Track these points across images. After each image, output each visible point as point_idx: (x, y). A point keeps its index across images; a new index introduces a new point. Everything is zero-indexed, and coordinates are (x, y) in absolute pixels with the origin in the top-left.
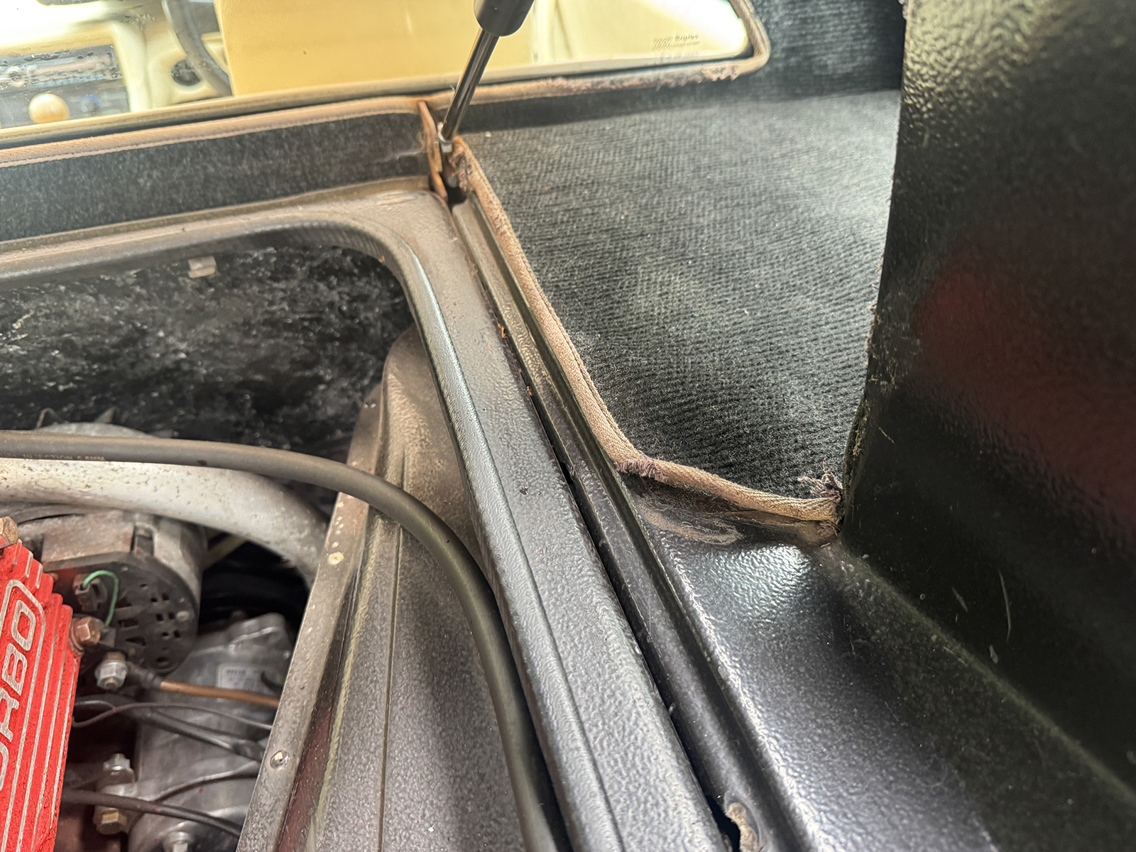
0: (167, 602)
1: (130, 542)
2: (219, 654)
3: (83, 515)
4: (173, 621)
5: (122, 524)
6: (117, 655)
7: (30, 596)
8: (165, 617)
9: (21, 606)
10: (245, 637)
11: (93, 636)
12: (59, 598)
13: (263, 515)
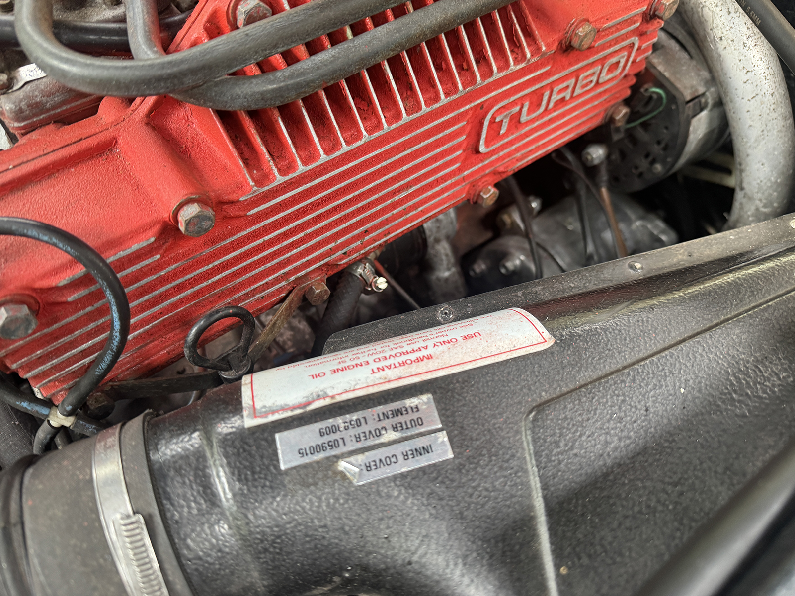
0: (662, 152)
1: (693, 96)
2: (630, 218)
3: (691, 57)
4: (650, 165)
5: (702, 84)
6: (607, 150)
7: (631, 59)
8: (650, 159)
9: (623, 57)
10: (649, 226)
11: (619, 120)
12: (633, 81)
13: (766, 169)
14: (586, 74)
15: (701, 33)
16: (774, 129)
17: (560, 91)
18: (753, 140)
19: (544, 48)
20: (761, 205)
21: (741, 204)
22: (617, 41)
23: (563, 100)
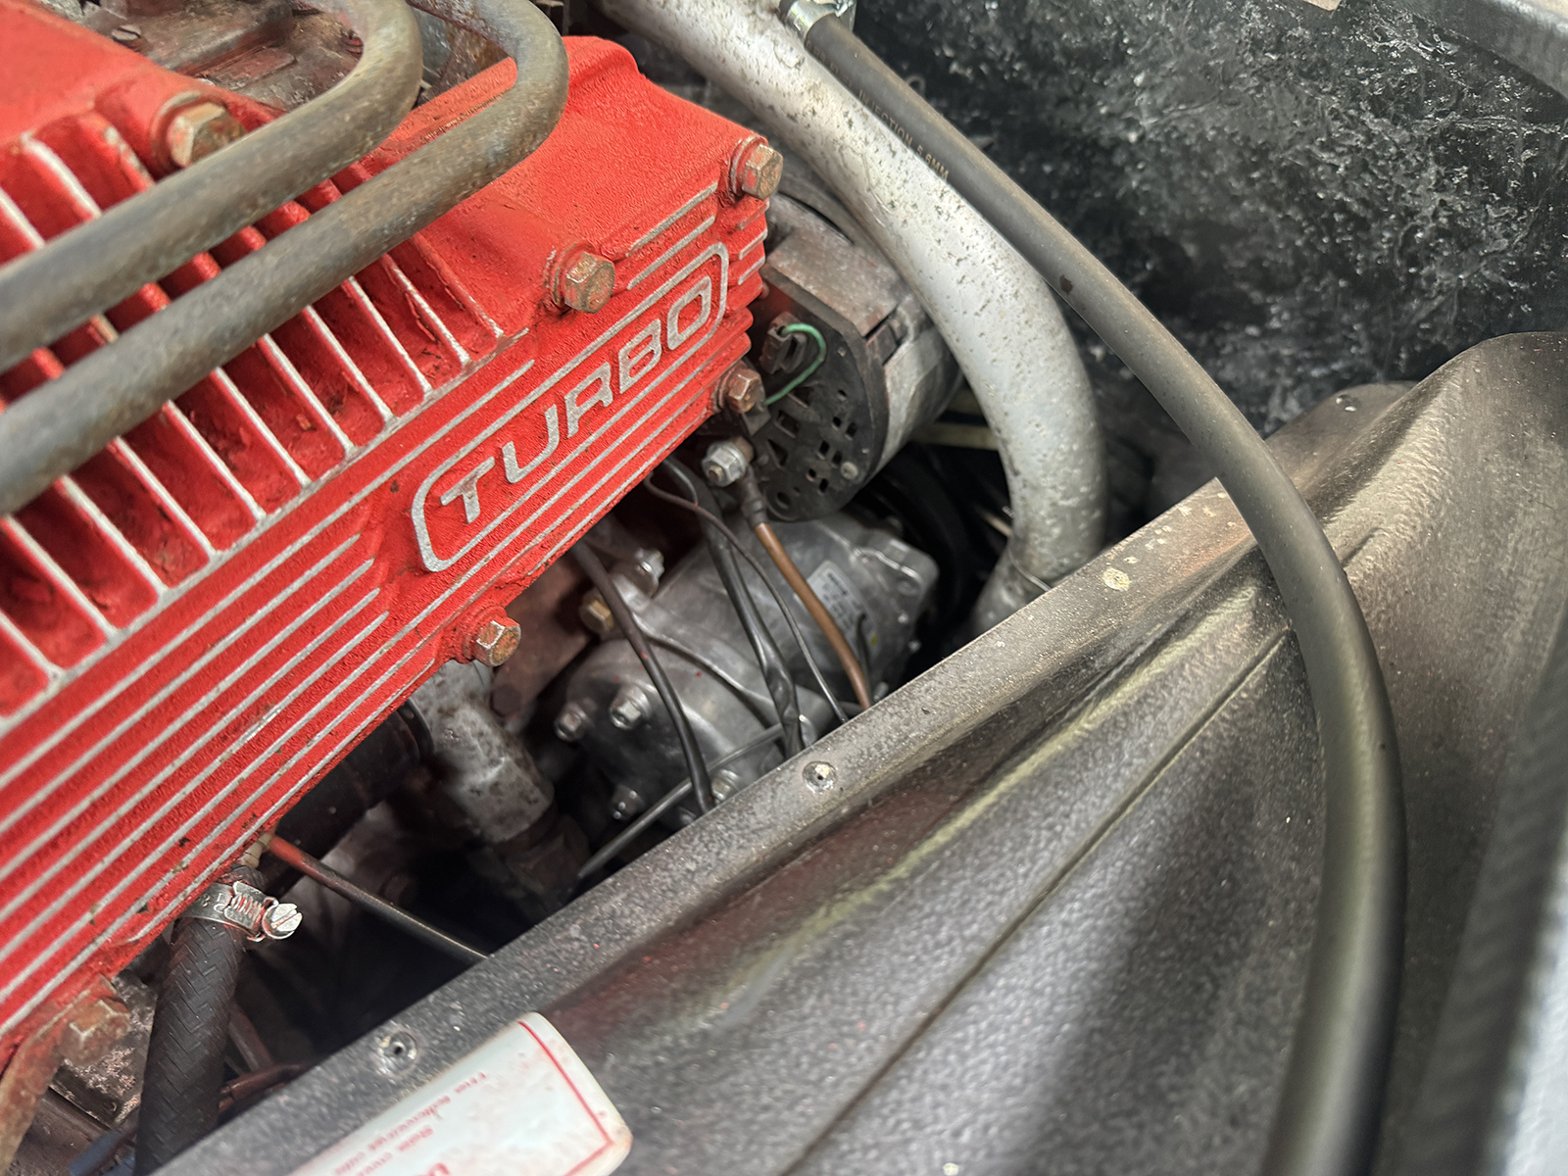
0: (848, 438)
1: (874, 323)
2: (840, 548)
3: (852, 243)
4: (834, 466)
5: (885, 293)
6: (748, 449)
7: (724, 285)
8: (831, 453)
9: (705, 287)
10: (880, 556)
11: (744, 401)
12: (748, 319)
13: (1046, 432)
14: (629, 346)
15: (854, 198)
16: (1037, 357)
17: (583, 397)
18: (1006, 385)
19: (499, 332)
20: (1059, 495)
21: (1023, 498)
22: (678, 262)
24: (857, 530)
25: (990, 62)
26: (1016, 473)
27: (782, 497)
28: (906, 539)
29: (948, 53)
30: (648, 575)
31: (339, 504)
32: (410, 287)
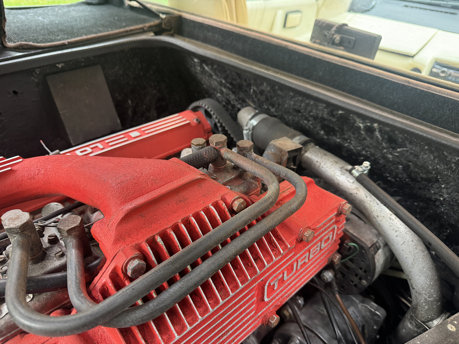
0: (364, 274)
1: (372, 244)
2: (356, 303)
3: (365, 223)
4: (359, 280)
5: (375, 237)
6: (333, 273)
7: (335, 234)
8: (358, 277)
9: (331, 235)
10: (368, 307)
11: (337, 262)
12: (339, 241)
13: (423, 278)
14: (313, 248)
15: (367, 214)
16: (419, 258)
17: (302, 260)
18: (410, 264)
19: (289, 246)
20: (427, 297)
21: (416, 296)
22: (326, 230)
23: (305, 263)
24: (361, 298)
25: (399, 178)
26: (413, 289)
27: (343, 287)
28: (376, 302)
29: (388, 175)
30: (300, 304)
31: (253, 284)
32: (272, 236)
